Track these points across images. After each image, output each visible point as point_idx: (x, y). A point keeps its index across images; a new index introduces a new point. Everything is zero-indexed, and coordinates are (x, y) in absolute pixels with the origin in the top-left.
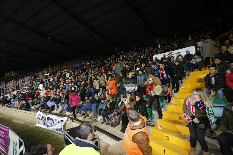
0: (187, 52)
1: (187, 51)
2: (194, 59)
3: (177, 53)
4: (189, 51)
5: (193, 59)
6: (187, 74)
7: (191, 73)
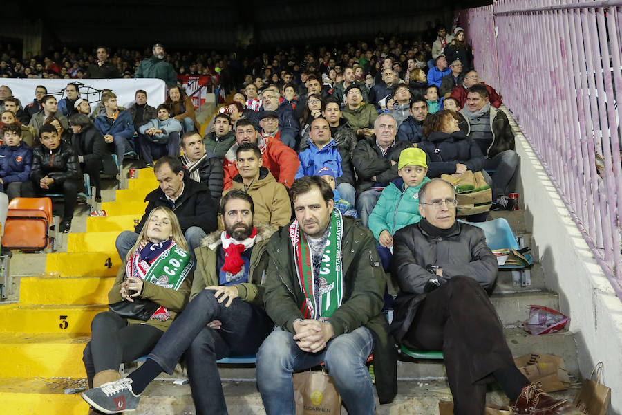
0: (138, 94)
1: (141, 91)
2: (155, 121)
3: (99, 91)
4: (145, 92)
5: (152, 120)
6: (124, 172)
7: (140, 170)
